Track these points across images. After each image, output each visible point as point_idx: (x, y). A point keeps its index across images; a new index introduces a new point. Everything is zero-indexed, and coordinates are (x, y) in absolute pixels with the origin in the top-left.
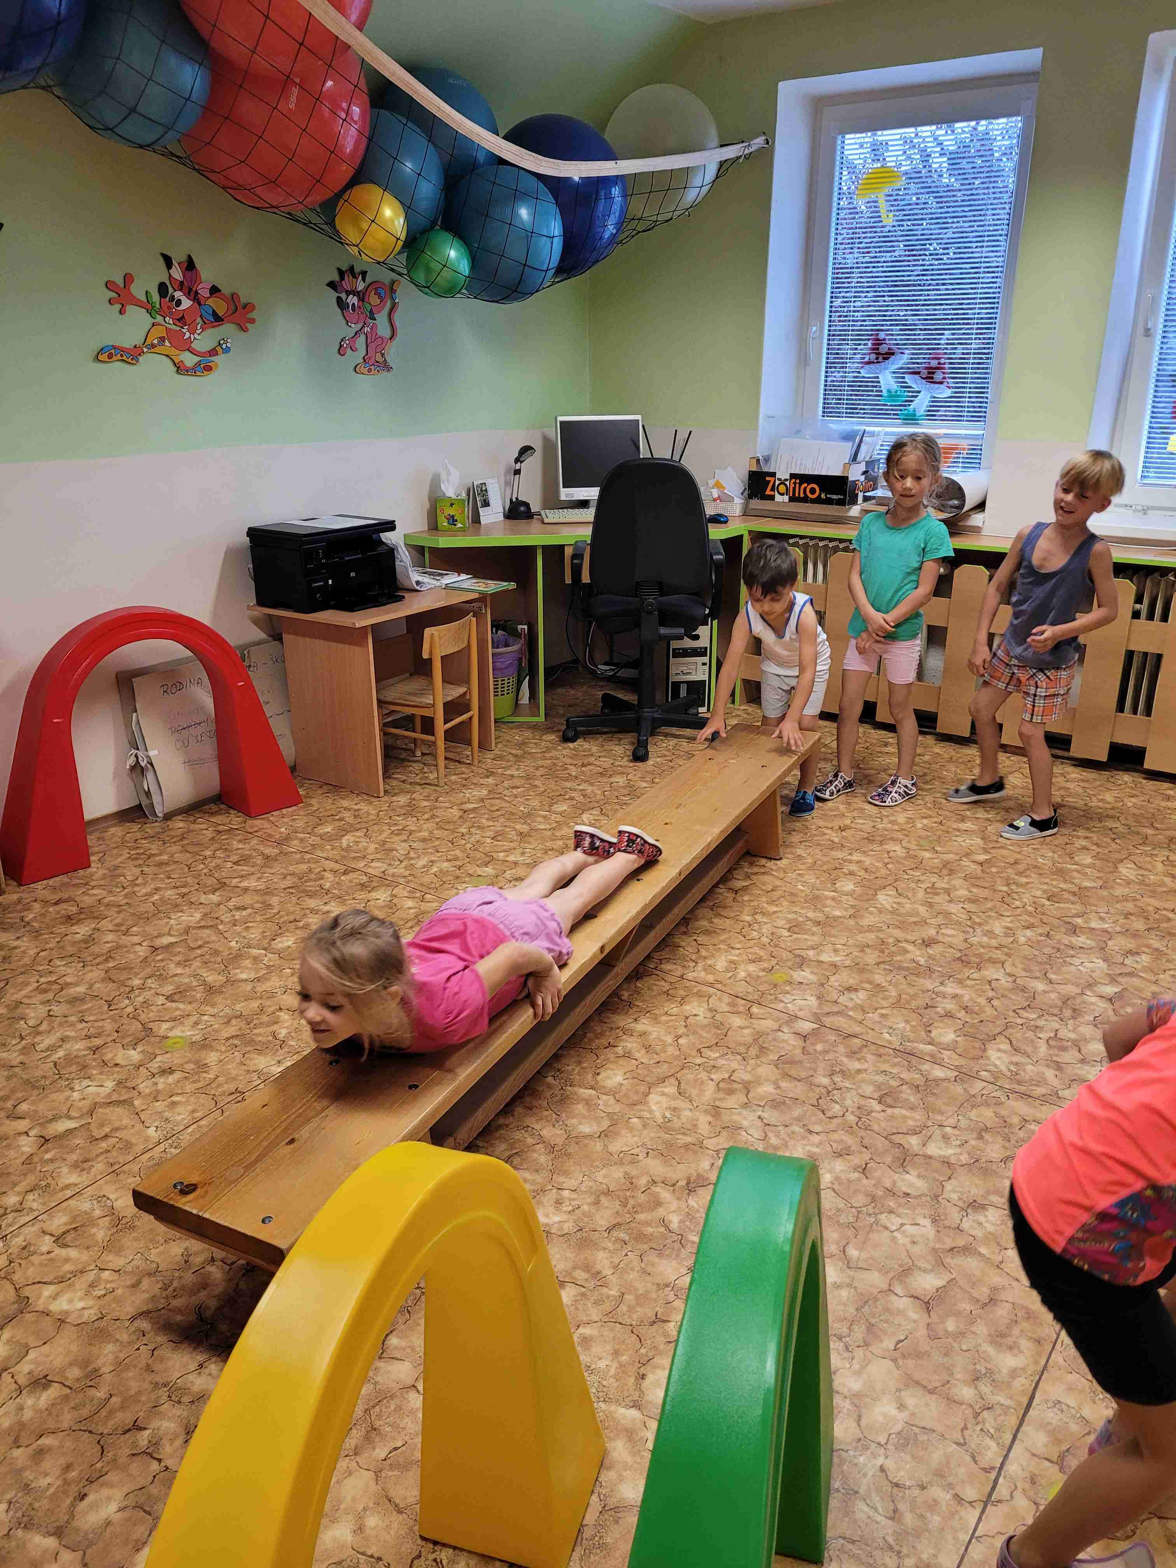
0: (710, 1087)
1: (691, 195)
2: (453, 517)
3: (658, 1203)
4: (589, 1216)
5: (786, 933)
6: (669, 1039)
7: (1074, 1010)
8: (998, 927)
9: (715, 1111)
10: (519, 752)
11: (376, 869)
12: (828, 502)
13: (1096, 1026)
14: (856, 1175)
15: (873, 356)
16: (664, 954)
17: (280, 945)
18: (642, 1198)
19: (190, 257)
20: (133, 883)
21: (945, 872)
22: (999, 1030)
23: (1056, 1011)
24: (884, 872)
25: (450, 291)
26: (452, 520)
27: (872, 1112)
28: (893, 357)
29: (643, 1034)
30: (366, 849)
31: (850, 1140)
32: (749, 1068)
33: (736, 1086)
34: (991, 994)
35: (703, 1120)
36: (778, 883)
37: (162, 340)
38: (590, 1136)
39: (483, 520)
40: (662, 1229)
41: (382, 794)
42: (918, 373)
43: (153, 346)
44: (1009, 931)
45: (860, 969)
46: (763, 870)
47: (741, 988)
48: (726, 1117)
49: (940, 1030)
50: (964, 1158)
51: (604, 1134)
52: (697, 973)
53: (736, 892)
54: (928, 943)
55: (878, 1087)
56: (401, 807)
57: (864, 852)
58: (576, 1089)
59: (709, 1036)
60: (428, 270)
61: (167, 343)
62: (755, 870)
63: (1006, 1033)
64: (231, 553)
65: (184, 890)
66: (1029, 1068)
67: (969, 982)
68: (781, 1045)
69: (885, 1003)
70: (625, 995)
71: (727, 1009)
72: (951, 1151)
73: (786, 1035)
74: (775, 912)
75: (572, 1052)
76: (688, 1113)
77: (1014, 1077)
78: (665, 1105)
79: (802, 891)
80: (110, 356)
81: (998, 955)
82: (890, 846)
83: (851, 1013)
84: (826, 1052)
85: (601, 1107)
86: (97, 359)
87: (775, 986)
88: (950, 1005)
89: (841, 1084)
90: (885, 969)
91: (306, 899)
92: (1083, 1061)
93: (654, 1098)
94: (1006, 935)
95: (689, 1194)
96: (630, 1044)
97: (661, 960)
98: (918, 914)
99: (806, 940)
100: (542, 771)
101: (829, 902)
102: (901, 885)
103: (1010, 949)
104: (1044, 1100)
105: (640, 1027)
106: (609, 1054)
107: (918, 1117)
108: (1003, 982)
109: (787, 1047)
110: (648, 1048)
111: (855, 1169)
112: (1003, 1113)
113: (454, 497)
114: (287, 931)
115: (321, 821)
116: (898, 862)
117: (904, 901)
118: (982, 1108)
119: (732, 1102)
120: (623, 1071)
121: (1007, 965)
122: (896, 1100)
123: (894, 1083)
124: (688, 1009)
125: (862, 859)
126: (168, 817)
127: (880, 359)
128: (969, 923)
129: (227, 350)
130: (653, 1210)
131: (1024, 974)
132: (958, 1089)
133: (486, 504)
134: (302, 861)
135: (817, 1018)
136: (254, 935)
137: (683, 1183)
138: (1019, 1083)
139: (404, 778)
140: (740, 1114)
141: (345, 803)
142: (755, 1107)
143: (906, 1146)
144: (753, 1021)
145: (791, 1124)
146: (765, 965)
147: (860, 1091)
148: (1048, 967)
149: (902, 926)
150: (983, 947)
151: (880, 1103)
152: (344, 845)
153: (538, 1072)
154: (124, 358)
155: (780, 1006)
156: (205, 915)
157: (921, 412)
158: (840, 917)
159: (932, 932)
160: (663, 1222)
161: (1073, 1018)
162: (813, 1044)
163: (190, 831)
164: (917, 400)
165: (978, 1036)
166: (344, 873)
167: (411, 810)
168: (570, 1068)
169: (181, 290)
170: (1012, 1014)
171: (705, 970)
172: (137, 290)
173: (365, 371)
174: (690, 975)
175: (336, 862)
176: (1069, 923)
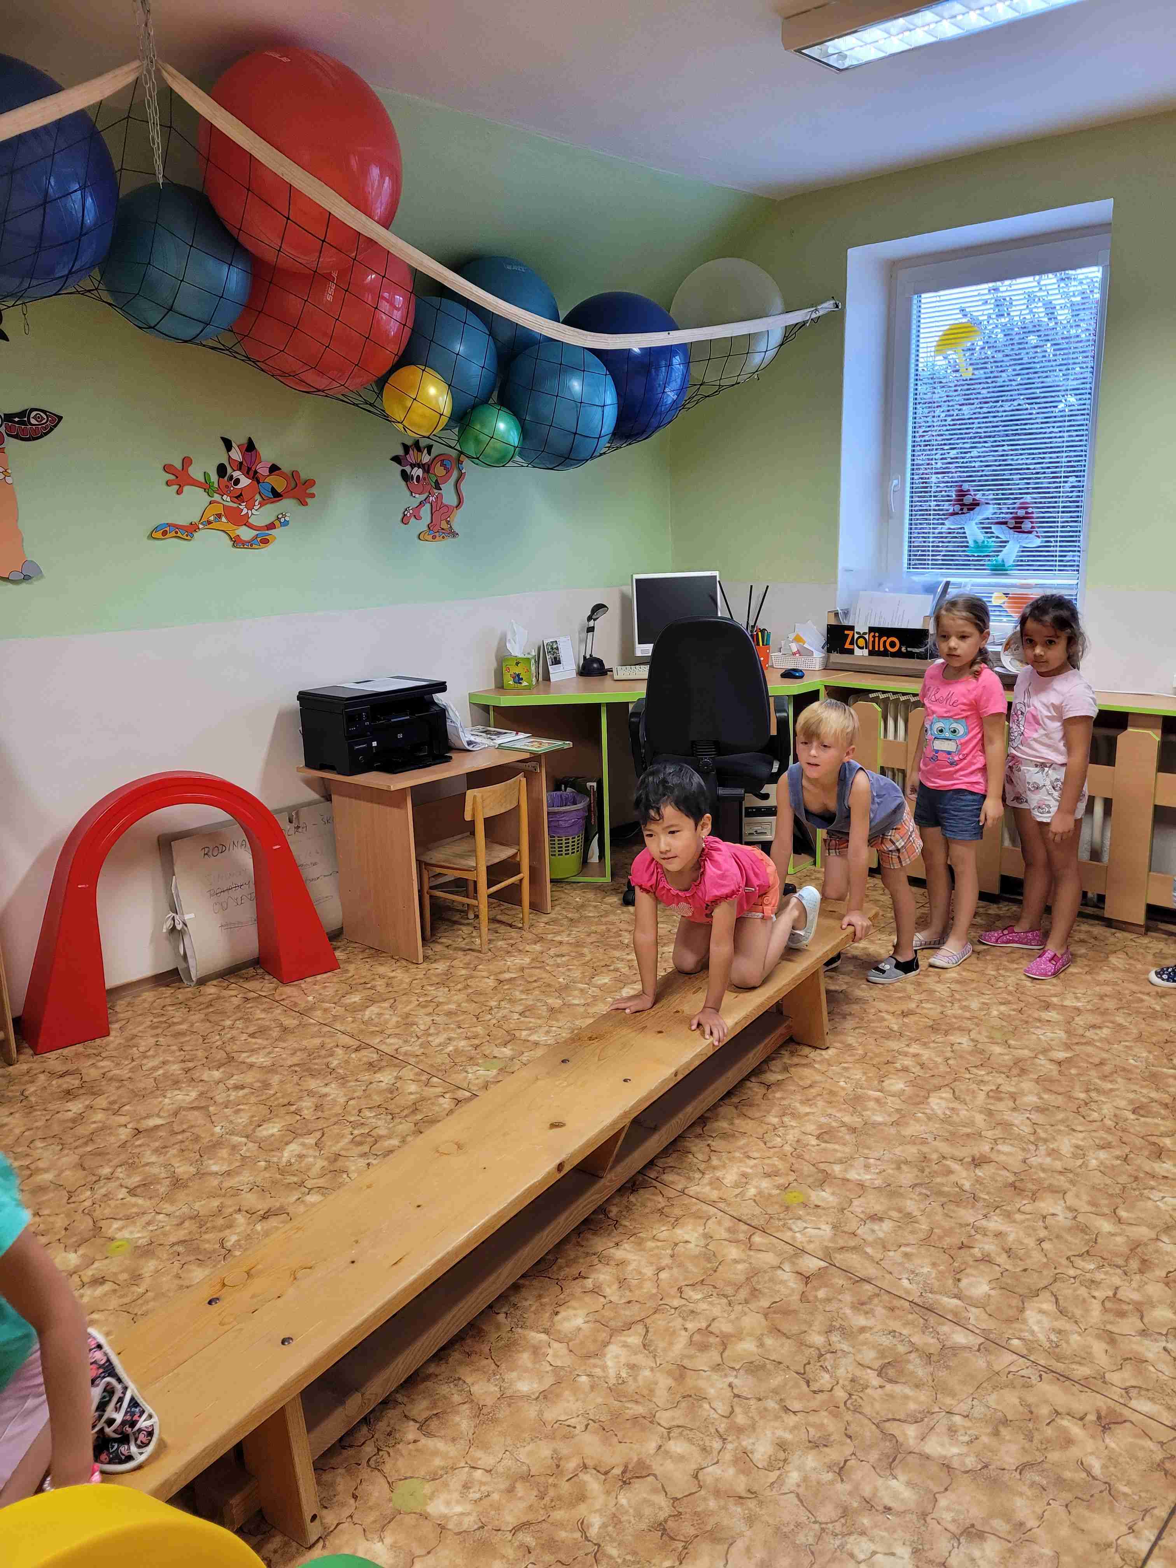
0: (682, 1340)
1: (756, 359)
2: (518, 675)
3: (582, 1497)
4: (498, 1508)
5: (814, 1142)
6: (649, 1271)
7: (1144, 1261)
8: (1065, 1145)
9: (681, 1372)
10: (576, 916)
11: (391, 1044)
12: (910, 655)
13: (1167, 1284)
14: (830, 1476)
15: (957, 508)
16: (670, 1161)
17: (265, 1133)
18: (565, 1487)
19: (250, 439)
20: (144, 1055)
21: (1015, 1071)
22: (1045, 1283)
23: (1120, 1261)
24: (943, 1068)
25: (502, 461)
26: (518, 679)
27: (867, 1387)
28: (978, 508)
29: (622, 1263)
30: (386, 1022)
31: (832, 1426)
32: (733, 1316)
33: (712, 1340)
34: (1043, 1233)
35: (664, 1382)
36: (818, 1078)
37: (219, 516)
38: (526, 1397)
39: (553, 678)
40: (578, 1535)
41: (421, 960)
42: (1005, 523)
43: (209, 523)
44: (1079, 1152)
45: (890, 1190)
46: (804, 1061)
47: (747, 1210)
48: (691, 1381)
49: (972, 1279)
50: (971, 1462)
51: (545, 1396)
52: (701, 1187)
53: (769, 1087)
54: (977, 1162)
55: (882, 1353)
56: (438, 975)
57: (925, 1044)
58: (526, 1332)
59: (695, 1270)
60: (478, 441)
61: (224, 519)
62: (796, 1060)
63: (1055, 1288)
64: (282, 716)
65: (191, 1065)
66: (1075, 1338)
67: (1018, 1217)
68: (777, 1287)
69: (912, 1239)
70: (614, 1211)
71: (725, 1235)
72: (955, 1450)
73: (787, 1276)
74: (807, 1114)
75: (535, 1283)
76: (647, 1373)
77: (1054, 1351)
78: (623, 1360)
79: (843, 1089)
80: (165, 533)
81: (1061, 1181)
82: (955, 1038)
83: (869, 1250)
84: (828, 1300)
85: (548, 1359)
86: (151, 537)
87: (787, 1208)
88: (989, 1246)
89: (839, 1346)
90: (920, 1194)
91: (308, 1079)
92: (1144, 1333)
93: (613, 1349)
94: (1075, 1156)
95: (621, 1487)
96: (603, 1276)
97: (664, 1169)
98: (972, 1123)
99: (835, 1150)
100: (593, 938)
101: (871, 1104)
102: (960, 1086)
103: (1077, 1175)
104: (1085, 1384)
105: (619, 1254)
106: (576, 1287)
107: (923, 1398)
108: (1060, 1218)
109: (783, 1290)
110: (622, 1282)
111: (830, 1468)
112: (1031, 1399)
113: (520, 655)
114: (277, 1115)
115: (352, 989)
116: (961, 1057)
117: (959, 1107)
118: (1006, 1392)
119: (703, 1361)
120: (586, 1311)
121: (1069, 1196)
122: (901, 1372)
123: (901, 1349)
124: (681, 1233)
125: (921, 1052)
126: (202, 981)
127: (965, 510)
128: (1032, 1139)
129: (286, 523)
130: (574, 1506)
131: (1089, 1208)
132: (980, 1362)
133: (557, 661)
134: (319, 1034)
135: (827, 1255)
136: (242, 1119)
137: (617, 1471)
138: (1058, 1359)
139: (450, 942)
140: (708, 1378)
141: (381, 970)
142: (728, 1371)
143: (900, 1439)
144: (752, 1253)
145: (766, 1398)
146: (781, 1180)
147: (859, 1357)
148: (1119, 1200)
149: (952, 1138)
150: (1044, 1170)
151: (879, 1375)
152: (366, 1018)
153: (490, 1307)
154: (179, 534)
155: (787, 1236)
156: (202, 1094)
157: (1010, 562)
158: (880, 1124)
159: (986, 1148)
160: (582, 1526)
161: (1141, 1272)
162: (816, 1289)
163: (219, 998)
164: (1005, 550)
165: (1017, 1290)
166: (357, 1050)
167: (446, 980)
168: (526, 1304)
169: (240, 469)
170: (1064, 1261)
171: (711, 1184)
172: (195, 472)
173: (430, 538)
174: (693, 1190)
175: (352, 1037)
176: (1154, 1144)
